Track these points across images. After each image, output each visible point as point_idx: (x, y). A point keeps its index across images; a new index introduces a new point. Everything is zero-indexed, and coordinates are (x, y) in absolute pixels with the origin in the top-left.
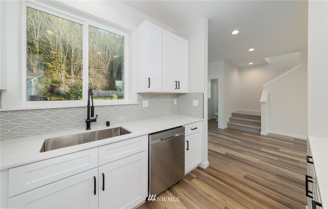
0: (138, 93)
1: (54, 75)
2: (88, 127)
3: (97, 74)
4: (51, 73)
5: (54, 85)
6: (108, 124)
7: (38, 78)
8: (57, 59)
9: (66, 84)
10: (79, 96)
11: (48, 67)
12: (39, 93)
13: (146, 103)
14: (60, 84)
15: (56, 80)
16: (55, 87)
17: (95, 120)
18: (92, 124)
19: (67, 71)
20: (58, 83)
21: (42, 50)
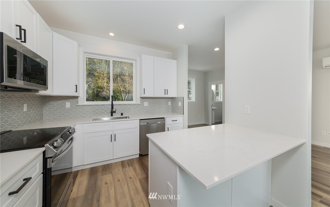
0: (141, 97)
1: (99, 82)
2: (112, 115)
3: (130, 80)
4: (97, 80)
5: (99, 90)
6: (122, 114)
7: (88, 85)
8: (101, 68)
9: (107, 89)
10: (117, 99)
11: (94, 75)
12: (88, 96)
13: (146, 104)
14: (103, 89)
15: (100, 86)
16: (100, 92)
17: (115, 112)
18: (114, 114)
19: (108, 79)
20: (102, 88)
21: (91, 62)
